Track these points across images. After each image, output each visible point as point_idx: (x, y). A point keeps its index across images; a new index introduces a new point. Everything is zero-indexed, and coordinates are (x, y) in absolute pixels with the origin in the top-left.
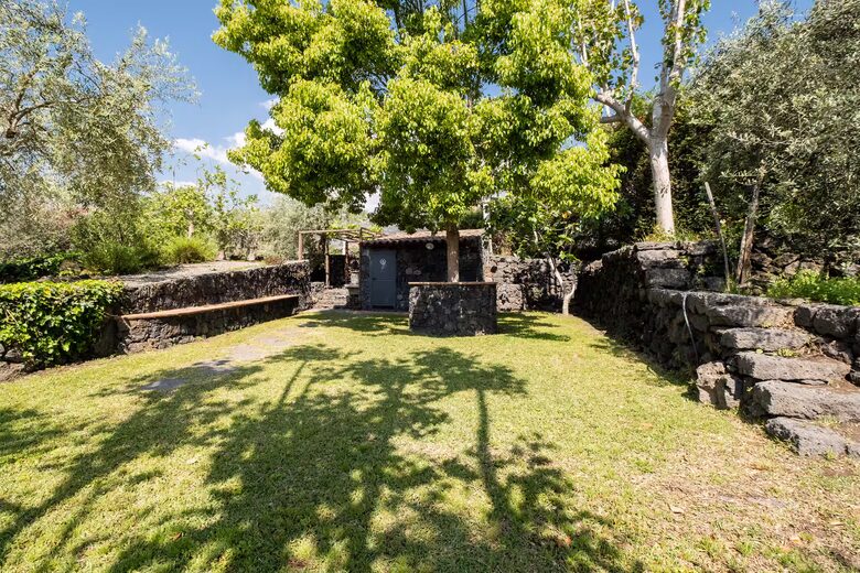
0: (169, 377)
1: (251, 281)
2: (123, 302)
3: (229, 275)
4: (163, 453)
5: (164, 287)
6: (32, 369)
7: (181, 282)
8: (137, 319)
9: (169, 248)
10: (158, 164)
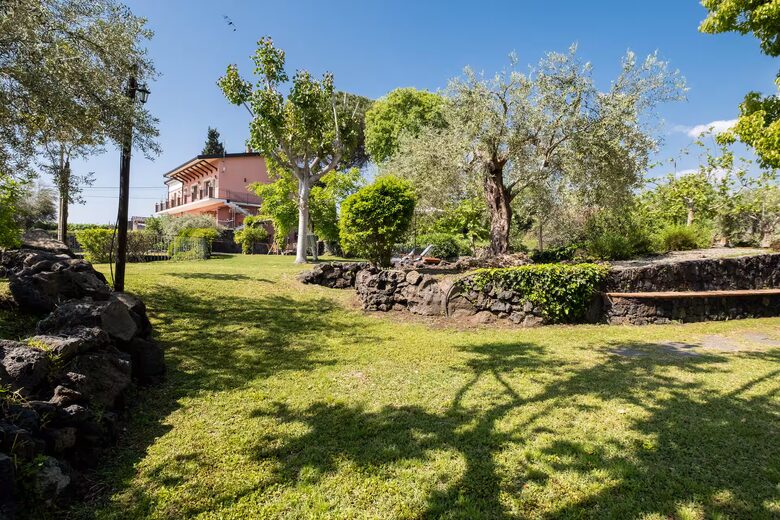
0: (634, 347)
1: (747, 270)
2: (608, 282)
3: (717, 263)
4: (604, 399)
5: (644, 271)
6: (548, 322)
7: (662, 267)
8: (618, 297)
9: (659, 237)
10: (645, 163)
